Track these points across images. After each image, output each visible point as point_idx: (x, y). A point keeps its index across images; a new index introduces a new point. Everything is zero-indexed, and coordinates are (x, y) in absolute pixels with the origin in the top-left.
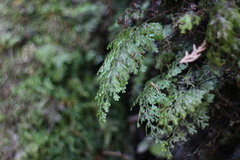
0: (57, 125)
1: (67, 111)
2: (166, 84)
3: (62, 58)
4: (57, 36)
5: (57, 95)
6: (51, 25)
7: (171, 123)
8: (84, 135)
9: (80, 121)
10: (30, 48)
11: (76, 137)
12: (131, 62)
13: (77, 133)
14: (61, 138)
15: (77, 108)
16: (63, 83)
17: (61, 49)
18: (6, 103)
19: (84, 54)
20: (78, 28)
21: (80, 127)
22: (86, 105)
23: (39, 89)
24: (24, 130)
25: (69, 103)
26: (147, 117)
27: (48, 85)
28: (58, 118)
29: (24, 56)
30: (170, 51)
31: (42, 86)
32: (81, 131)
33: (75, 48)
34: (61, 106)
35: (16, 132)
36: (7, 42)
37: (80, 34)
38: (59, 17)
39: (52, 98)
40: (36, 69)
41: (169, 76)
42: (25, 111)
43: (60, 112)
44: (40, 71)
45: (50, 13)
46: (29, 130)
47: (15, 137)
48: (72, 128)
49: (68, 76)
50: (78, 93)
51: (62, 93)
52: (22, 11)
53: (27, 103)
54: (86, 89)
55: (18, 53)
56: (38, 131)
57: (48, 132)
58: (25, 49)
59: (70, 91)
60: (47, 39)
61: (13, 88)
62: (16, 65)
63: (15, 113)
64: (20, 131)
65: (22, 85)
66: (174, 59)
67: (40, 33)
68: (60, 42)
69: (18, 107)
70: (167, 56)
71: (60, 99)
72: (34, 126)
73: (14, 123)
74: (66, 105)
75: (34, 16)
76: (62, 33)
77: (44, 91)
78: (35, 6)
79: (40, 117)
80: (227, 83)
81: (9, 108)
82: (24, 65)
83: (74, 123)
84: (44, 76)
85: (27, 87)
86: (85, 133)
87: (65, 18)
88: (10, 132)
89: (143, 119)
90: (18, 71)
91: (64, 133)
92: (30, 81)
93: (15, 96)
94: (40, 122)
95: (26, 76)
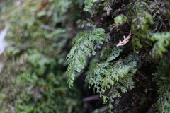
0: (39, 100)
1: (46, 93)
2: (106, 64)
3: (44, 61)
4: (41, 50)
5: (40, 83)
6: (38, 44)
7: (109, 84)
8: (56, 107)
9: (53, 99)
10: (25, 56)
11: (50, 108)
12: (86, 49)
13: (51, 106)
14: (41, 109)
15: (52, 91)
16: (44, 76)
17: (43, 57)
18: (8, 88)
19: (57, 60)
20: (54, 45)
21: (53, 102)
22: (57, 89)
23: (29, 79)
24: (18, 104)
25: (47, 88)
26: (95, 82)
27: (35, 77)
28: (40, 96)
29: (21, 61)
30: (108, 47)
31: (31, 78)
32: (53, 105)
33: (52, 57)
34: (42, 90)
35: (13, 105)
36: (11, 52)
37: (55, 48)
38: (43, 40)
39: (37, 85)
40: (27, 68)
41: (108, 60)
42: (19, 93)
43: (41, 93)
44: (30, 69)
45: (38, 37)
46: (22, 104)
47: (13, 109)
48: (48, 103)
49: (47, 72)
50: (53, 82)
51: (43, 82)
52: (21, 35)
53: (22, 88)
54: (57, 80)
55: (17, 60)
56: (27, 104)
57: (33, 105)
58: (22, 57)
59: (48, 81)
60: (35, 51)
61: (13, 80)
62: (16, 66)
63: (13, 94)
64: (16, 105)
65: (19, 77)
66: (111, 52)
67: (32, 48)
68: (43, 53)
69: (15, 91)
70: (107, 50)
71: (42, 86)
72: (25, 101)
73: (13, 101)
74: (45, 89)
75: (28, 38)
76: (44, 48)
77: (32, 81)
78: (29, 32)
79: (29, 96)
80: (143, 65)
81: (10, 91)
82: (21, 66)
83: (49, 100)
84: (32, 72)
85: (22, 79)
86: (56, 106)
87: (46, 39)
88: (10, 106)
89: (92, 84)
90: (17, 70)
91: (43, 106)
92: (24, 75)
93: (14, 84)
94: (28, 99)
95: (22, 72)
